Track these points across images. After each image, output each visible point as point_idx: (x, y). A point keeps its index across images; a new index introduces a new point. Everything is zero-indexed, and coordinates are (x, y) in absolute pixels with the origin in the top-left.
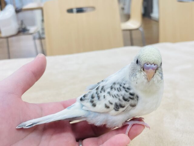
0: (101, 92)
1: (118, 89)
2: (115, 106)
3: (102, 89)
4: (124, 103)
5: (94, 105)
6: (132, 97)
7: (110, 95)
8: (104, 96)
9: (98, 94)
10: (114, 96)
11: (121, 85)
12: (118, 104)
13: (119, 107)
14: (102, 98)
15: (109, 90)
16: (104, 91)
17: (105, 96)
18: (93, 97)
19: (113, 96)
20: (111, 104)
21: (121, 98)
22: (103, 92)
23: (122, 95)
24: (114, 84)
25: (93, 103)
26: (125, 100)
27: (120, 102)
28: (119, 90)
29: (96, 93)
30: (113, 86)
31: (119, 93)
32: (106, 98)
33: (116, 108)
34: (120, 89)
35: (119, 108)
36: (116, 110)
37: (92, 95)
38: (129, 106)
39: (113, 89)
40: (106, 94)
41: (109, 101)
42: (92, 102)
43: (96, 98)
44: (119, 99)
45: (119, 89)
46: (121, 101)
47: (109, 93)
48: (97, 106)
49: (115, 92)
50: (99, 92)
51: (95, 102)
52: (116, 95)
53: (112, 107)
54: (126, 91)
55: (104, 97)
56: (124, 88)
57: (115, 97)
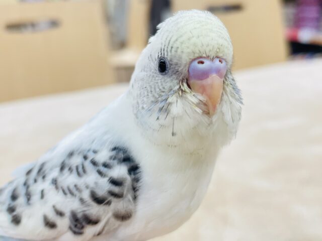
0: (35, 181)
1: (77, 168)
2: (71, 221)
3: (40, 171)
4: (95, 210)
5: (16, 221)
6: (116, 189)
7: (57, 188)
8: (42, 191)
9: (28, 187)
10: (68, 192)
11: (85, 158)
12: (80, 216)
13: (84, 223)
14: (36, 198)
15: (55, 173)
16: (44, 177)
17: (45, 192)
18: (14, 197)
19: (64, 191)
20: (60, 214)
21: (86, 195)
22: (40, 179)
23: (87, 187)
24: (71, 154)
25: (15, 213)
26: (99, 201)
27: (85, 209)
28: (80, 171)
29: (25, 184)
30: (67, 162)
31: (81, 182)
32: (46, 197)
33: (76, 226)
34: (83, 167)
35: (83, 227)
36: (75, 233)
37: (14, 191)
38: (113, 220)
39: (66, 170)
40: (46, 185)
41: (54, 207)
42: (11, 210)
43: (21, 200)
44: (82, 200)
45: (80, 169)
46: (88, 205)
47: (55, 182)
48: (24, 221)
49: (70, 180)
50: (31, 181)
51: (18, 211)
52: (72, 187)
53: (64, 223)
54: (100, 173)
55: (42, 196)
56: (94, 163)
57: (69, 195)
